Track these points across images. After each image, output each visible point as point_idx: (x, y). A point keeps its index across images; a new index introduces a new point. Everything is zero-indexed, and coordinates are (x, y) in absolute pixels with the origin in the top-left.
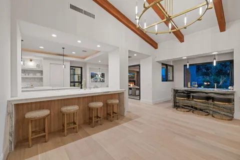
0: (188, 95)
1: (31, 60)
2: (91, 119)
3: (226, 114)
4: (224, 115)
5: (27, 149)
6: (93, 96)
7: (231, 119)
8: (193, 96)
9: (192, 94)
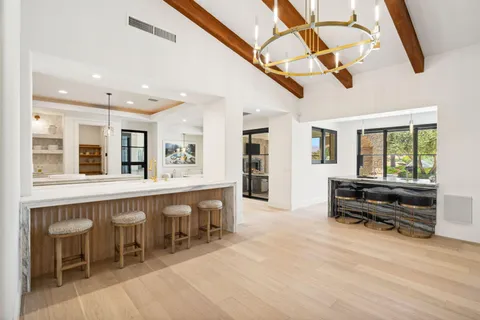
0: (358, 190)
1: (37, 117)
2: (168, 237)
3: (422, 226)
4: (420, 228)
5: (55, 290)
6: (171, 194)
7: (430, 235)
8: (366, 193)
9: (365, 190)
